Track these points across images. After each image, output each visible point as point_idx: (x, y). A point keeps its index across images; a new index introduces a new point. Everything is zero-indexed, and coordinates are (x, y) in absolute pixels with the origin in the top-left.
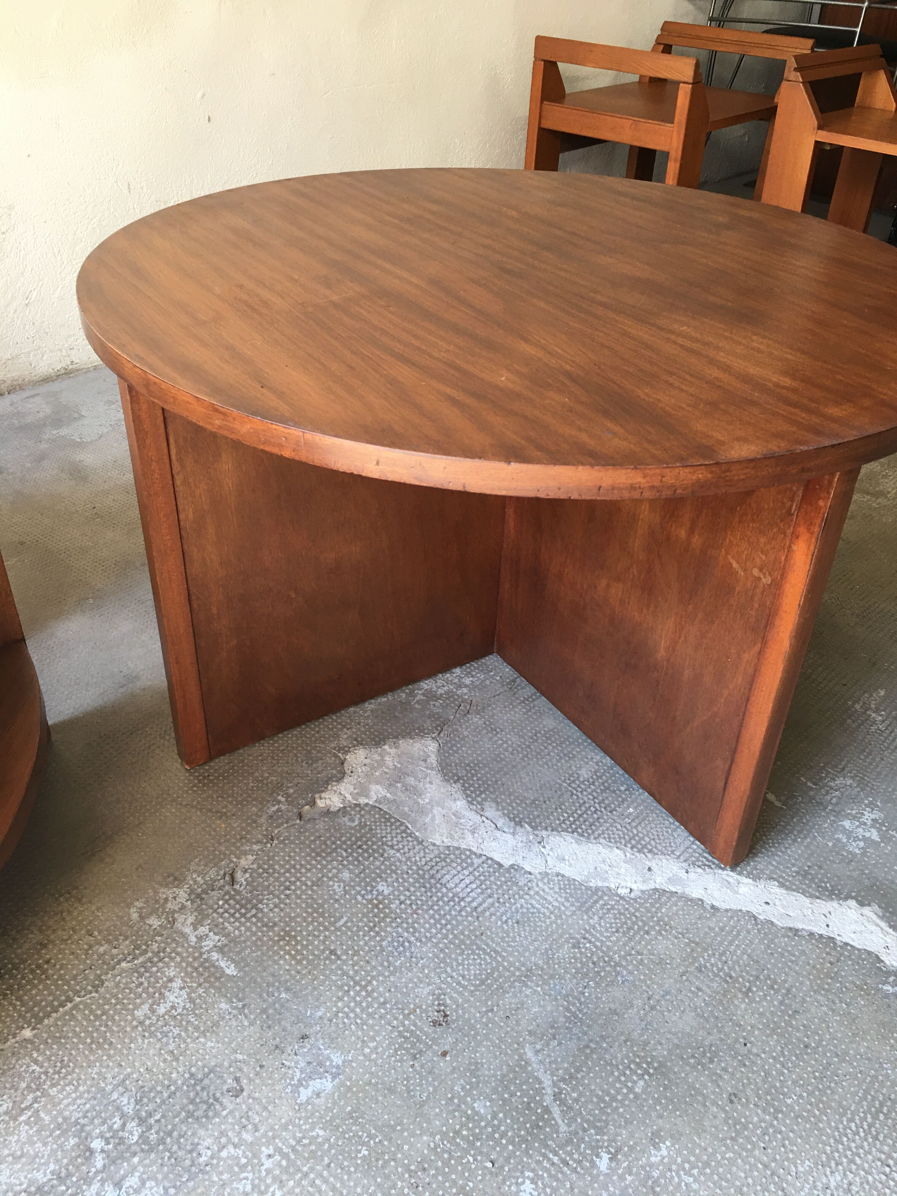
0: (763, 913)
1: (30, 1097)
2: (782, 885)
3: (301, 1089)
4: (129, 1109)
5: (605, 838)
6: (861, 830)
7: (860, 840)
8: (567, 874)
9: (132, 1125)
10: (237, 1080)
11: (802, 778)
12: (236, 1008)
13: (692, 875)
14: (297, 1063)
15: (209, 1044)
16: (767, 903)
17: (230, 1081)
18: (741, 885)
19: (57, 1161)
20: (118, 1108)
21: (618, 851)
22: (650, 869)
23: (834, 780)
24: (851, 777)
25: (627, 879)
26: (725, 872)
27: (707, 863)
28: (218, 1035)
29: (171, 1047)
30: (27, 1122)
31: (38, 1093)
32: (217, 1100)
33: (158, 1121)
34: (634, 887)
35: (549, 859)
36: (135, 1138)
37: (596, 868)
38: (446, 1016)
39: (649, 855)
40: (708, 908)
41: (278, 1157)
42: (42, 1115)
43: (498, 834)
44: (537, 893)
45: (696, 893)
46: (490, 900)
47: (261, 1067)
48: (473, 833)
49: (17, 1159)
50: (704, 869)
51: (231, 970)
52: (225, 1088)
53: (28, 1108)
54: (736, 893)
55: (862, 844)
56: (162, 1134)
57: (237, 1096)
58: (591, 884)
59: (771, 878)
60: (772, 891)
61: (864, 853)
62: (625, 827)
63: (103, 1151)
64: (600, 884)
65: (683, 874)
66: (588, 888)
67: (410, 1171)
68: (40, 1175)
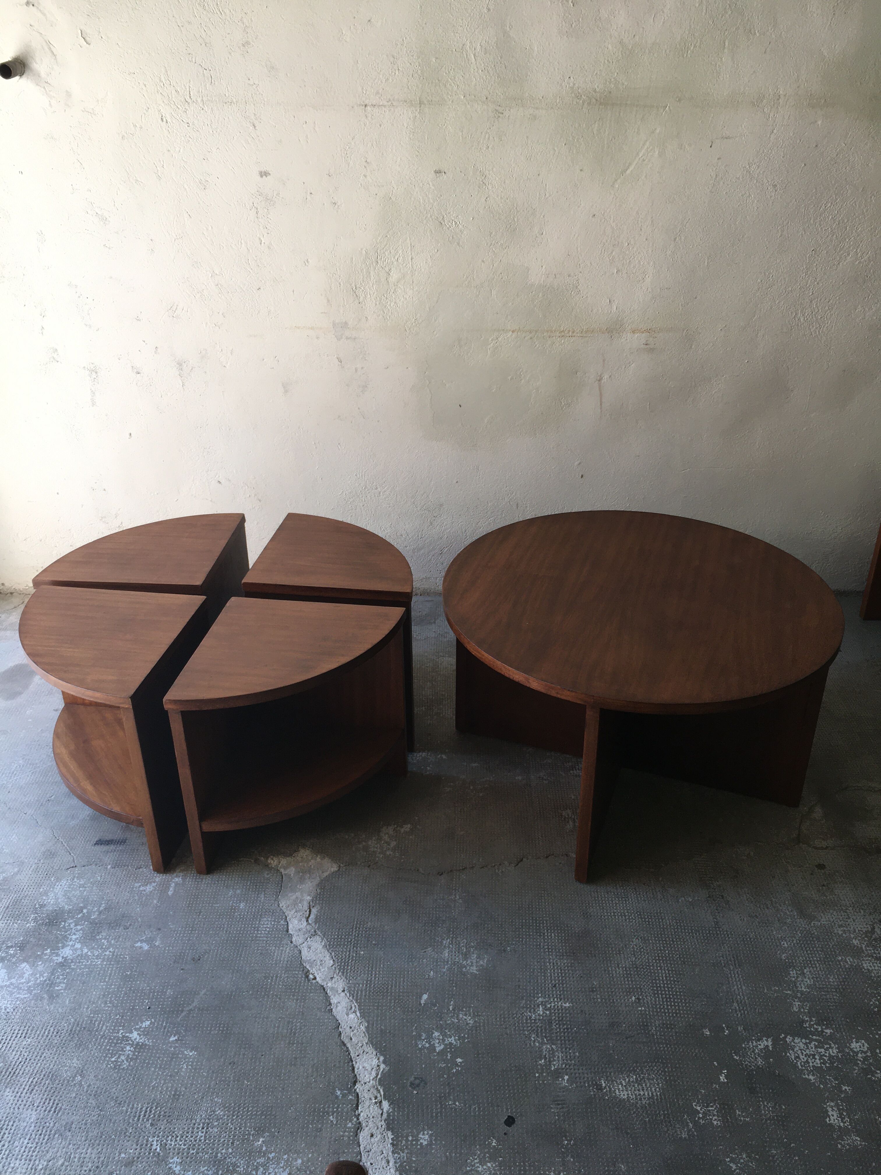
0: (345, 1028)
1: (89, 885)
2: (367, 1028)
3: (139, 943)
4: (101, 908)
5: (335, 953)
6: (437, 1041)
7: (429, 1044)
8: (303, 953)
10: (130, 925)
11: (452, 1002)
13: (343, 994)
14: (148, 934)
16: (351, 1028)
18: (354, 1014)
19: (73, 907)
20: (100, 906)
21: (332, 962)
22: (332, 978)
23: (466, 1015)
24: (475, 1021)
25: (320, 974)
26: (356, 1004)
27: (355, 995)
32: (120, 925)
34: (318, 979)
35: (306, 942)
37: (314, 961)
38: (199, 960)
39: (340, 974)
40: (328, 1008)
41: (111, 954)
43: (304, 920)
44: (282, 950)
45: (334, 1000)
46: (265, 939)
47: (140, 927)
48: (296, 912)
49: (68, 898)
50: (350, 996)
51: (170, 893)
52: (126, 924)
53: (86, 887)
54: (347, 1014)
55: (427, 1045)
57: (125, 929)
58: (304, 964)
59: (368, 1022)
60: (361, 1026)
61: (420, 1049)
62: (349, 957)
63: (84, 914)
64: (308, 967)
65: (340, 991)
66: (301, 964)
67: (130, 989)
68: (66, 907)
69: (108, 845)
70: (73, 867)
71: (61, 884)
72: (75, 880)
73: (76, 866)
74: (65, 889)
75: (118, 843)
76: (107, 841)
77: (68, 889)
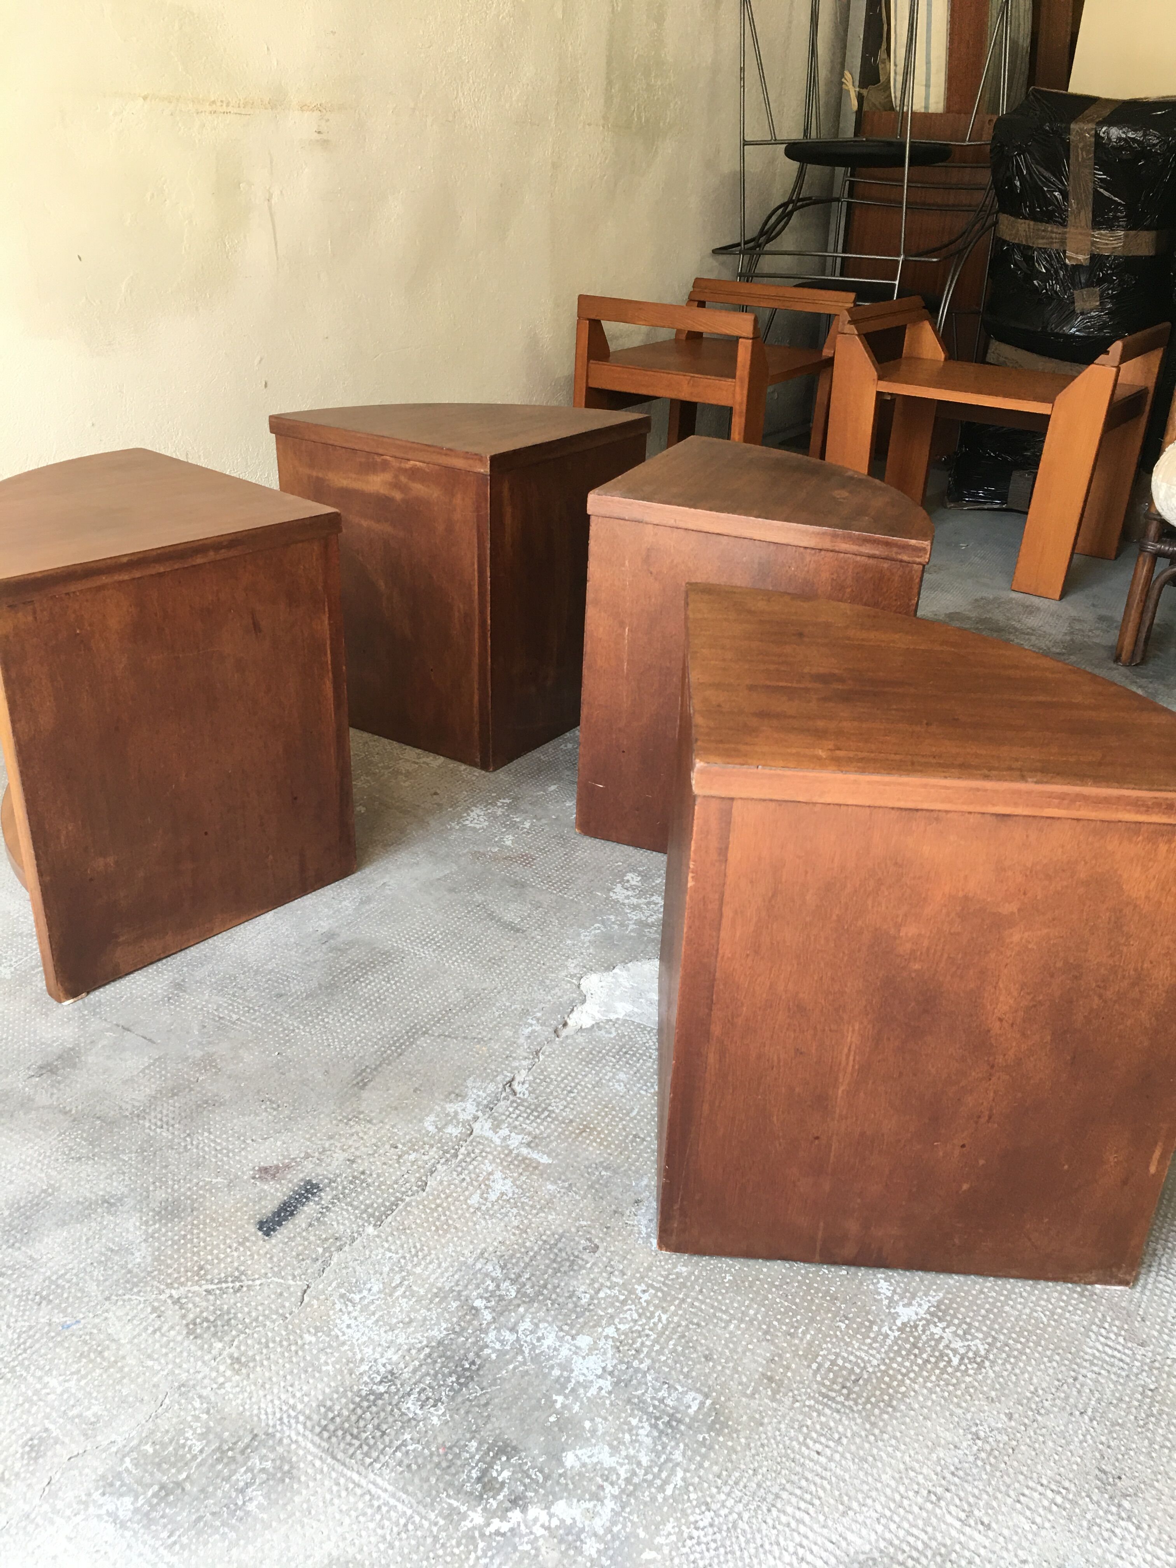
4: (497, 1274)
9: (505, 1285)
10: (589, 1240)
12: (563, 1187)
14: (639, 1221)
15: (550, 1217)
17: (582, 1242)
19: (446, 1321)
20: (487, 1274)
28: (555, 1210)
29: (516, 1223)
30: (404, 1296)
31: (404, 1274)
32: (576, 1257)
33: (529, 1279)
36: (514, 1294)
41: (652, 1291)
42: (415, 1288)
47: (607, 1228)
49: (408, 1323)
51: (545, 1160)
52: (581, 1248)
56: (537, 1288)
57: (594, 1252)
63: (486, 1308)
67: (776, 1287)
68: (435, 1333)
69: (292, 1214)
70: (305, 1291)
71: (344, 1326)
72: (356, 1297)
73: (308, 1287)
74: (369, 1323)
75: (307, 1198)
76: (277, 1213)
77: (374, 1319)
